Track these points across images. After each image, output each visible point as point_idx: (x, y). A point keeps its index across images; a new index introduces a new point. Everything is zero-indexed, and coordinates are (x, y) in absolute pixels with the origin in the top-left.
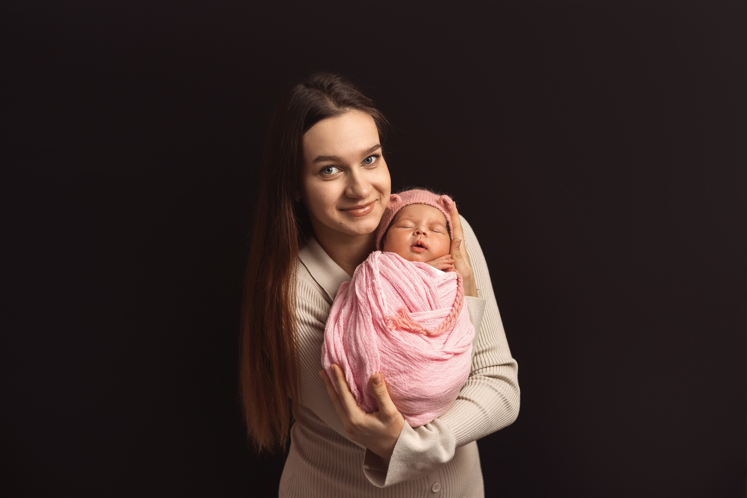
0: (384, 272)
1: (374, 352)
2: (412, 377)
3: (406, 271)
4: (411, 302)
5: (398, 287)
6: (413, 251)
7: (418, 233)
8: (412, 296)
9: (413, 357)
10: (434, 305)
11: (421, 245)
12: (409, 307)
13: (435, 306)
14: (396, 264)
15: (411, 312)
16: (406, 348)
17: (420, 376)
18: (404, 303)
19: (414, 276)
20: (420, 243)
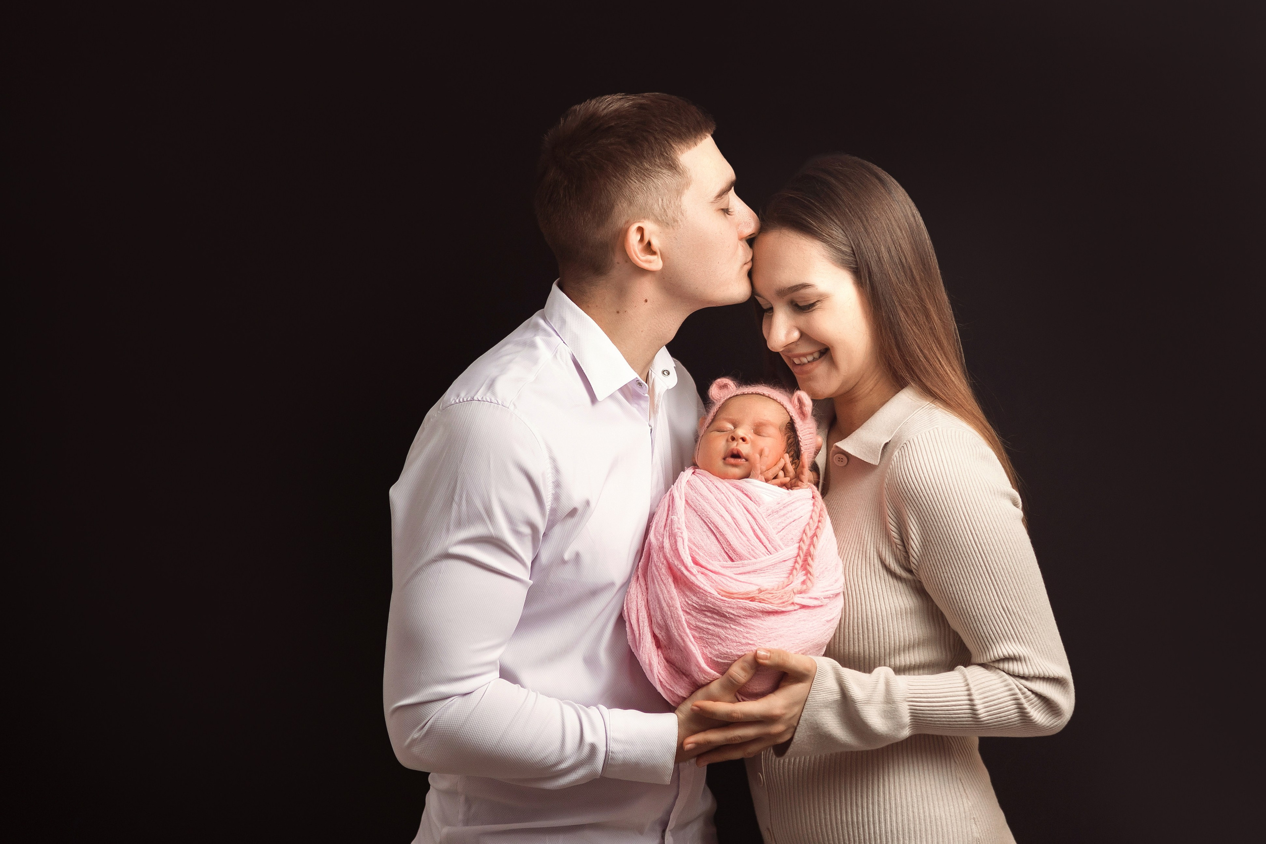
0: (692, 502)
4: (730, 545)
5: (710, 521)
6: (727, 464)
7: (733, 439)
8: (731, 533)
9: (736, 614)
10: (769, 545)
11: (736, 455)
12: (727, 552)
13: (772, 546)
15: (733, 561)
18: (720, 546)
19: (733, 502)
20: (735, 452)
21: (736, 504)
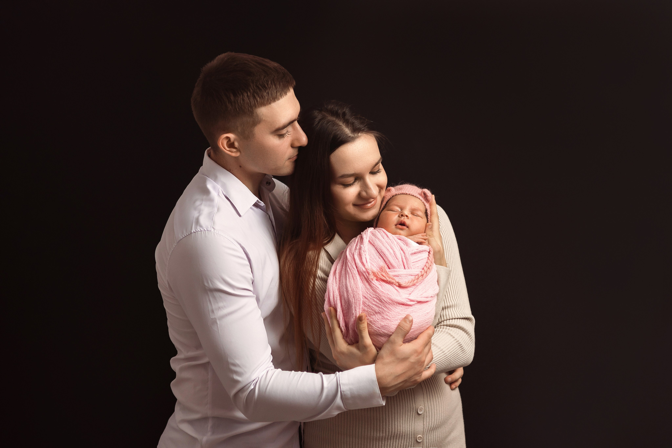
0: (372, 241)
1: (359, 297)
2: (383, 317)
3: (389, 241)
4: (390, 262)
5: (381, 251)
6: (397, 228)
7: (402, 215)
8: (391, 258)
9: (386, 301)
10: (406, 266)
11: (403, 224)
12: (388, 265)
13: (408, 267)
14: (382, 236)
15: (389, 268)
16: (381, 294)
17: (389, 316)
18: (385, 263)
19: (395, 244)
20: (403, 222)
21: (396, 245)
